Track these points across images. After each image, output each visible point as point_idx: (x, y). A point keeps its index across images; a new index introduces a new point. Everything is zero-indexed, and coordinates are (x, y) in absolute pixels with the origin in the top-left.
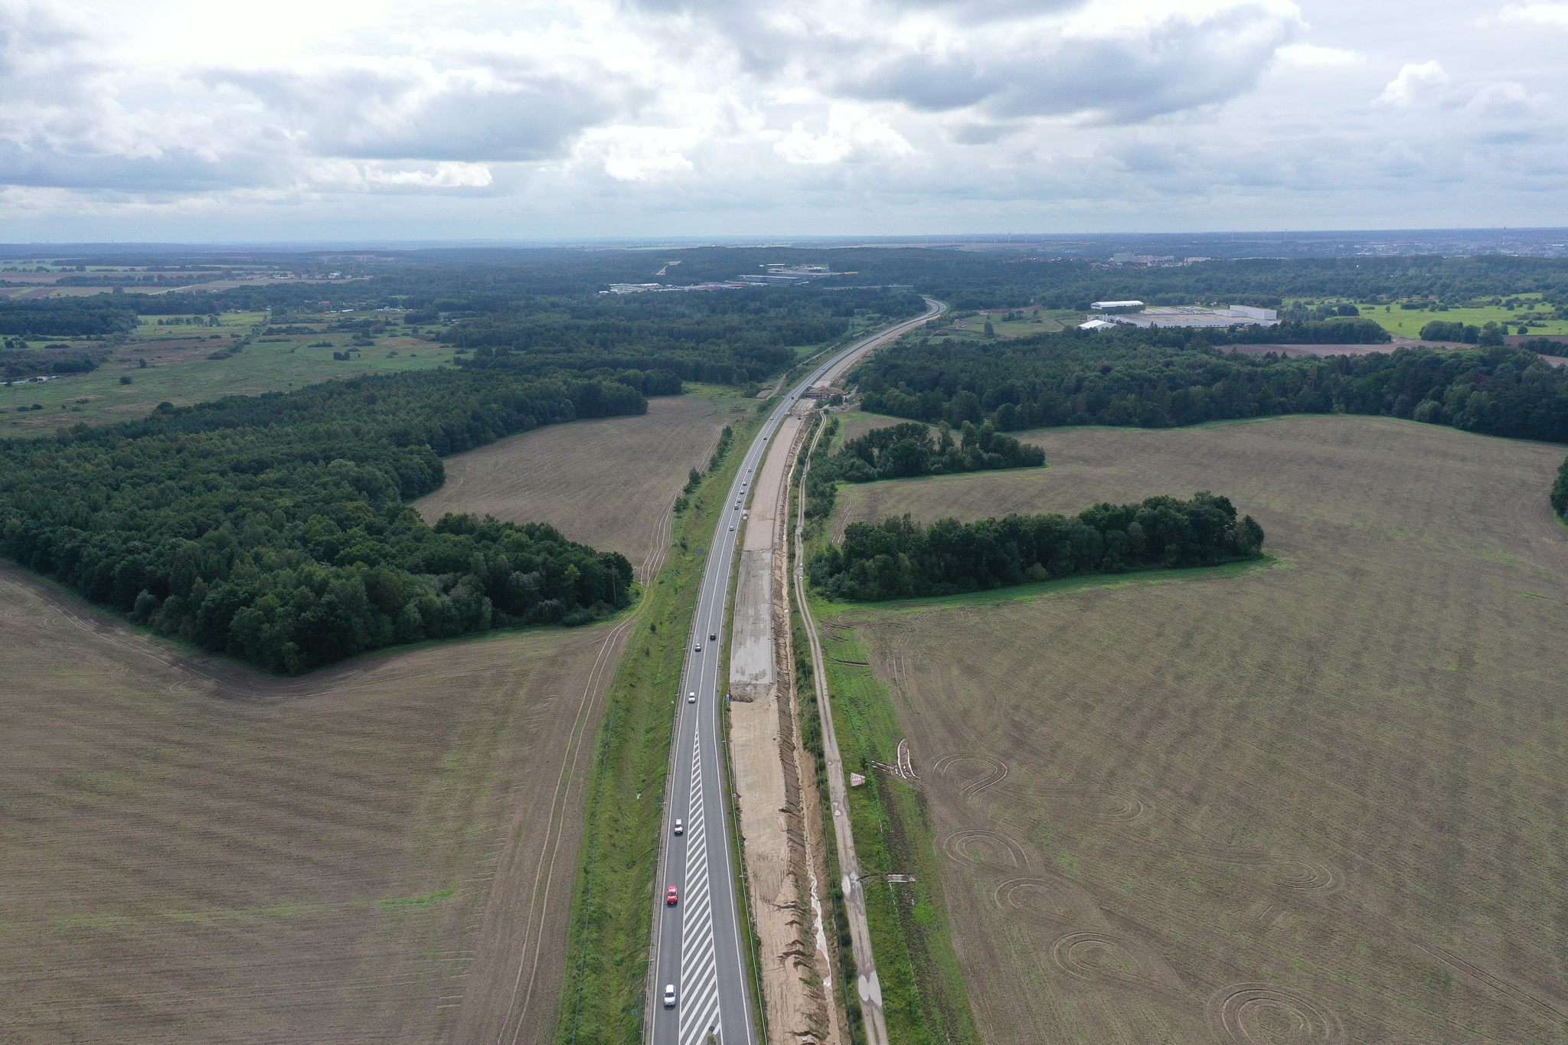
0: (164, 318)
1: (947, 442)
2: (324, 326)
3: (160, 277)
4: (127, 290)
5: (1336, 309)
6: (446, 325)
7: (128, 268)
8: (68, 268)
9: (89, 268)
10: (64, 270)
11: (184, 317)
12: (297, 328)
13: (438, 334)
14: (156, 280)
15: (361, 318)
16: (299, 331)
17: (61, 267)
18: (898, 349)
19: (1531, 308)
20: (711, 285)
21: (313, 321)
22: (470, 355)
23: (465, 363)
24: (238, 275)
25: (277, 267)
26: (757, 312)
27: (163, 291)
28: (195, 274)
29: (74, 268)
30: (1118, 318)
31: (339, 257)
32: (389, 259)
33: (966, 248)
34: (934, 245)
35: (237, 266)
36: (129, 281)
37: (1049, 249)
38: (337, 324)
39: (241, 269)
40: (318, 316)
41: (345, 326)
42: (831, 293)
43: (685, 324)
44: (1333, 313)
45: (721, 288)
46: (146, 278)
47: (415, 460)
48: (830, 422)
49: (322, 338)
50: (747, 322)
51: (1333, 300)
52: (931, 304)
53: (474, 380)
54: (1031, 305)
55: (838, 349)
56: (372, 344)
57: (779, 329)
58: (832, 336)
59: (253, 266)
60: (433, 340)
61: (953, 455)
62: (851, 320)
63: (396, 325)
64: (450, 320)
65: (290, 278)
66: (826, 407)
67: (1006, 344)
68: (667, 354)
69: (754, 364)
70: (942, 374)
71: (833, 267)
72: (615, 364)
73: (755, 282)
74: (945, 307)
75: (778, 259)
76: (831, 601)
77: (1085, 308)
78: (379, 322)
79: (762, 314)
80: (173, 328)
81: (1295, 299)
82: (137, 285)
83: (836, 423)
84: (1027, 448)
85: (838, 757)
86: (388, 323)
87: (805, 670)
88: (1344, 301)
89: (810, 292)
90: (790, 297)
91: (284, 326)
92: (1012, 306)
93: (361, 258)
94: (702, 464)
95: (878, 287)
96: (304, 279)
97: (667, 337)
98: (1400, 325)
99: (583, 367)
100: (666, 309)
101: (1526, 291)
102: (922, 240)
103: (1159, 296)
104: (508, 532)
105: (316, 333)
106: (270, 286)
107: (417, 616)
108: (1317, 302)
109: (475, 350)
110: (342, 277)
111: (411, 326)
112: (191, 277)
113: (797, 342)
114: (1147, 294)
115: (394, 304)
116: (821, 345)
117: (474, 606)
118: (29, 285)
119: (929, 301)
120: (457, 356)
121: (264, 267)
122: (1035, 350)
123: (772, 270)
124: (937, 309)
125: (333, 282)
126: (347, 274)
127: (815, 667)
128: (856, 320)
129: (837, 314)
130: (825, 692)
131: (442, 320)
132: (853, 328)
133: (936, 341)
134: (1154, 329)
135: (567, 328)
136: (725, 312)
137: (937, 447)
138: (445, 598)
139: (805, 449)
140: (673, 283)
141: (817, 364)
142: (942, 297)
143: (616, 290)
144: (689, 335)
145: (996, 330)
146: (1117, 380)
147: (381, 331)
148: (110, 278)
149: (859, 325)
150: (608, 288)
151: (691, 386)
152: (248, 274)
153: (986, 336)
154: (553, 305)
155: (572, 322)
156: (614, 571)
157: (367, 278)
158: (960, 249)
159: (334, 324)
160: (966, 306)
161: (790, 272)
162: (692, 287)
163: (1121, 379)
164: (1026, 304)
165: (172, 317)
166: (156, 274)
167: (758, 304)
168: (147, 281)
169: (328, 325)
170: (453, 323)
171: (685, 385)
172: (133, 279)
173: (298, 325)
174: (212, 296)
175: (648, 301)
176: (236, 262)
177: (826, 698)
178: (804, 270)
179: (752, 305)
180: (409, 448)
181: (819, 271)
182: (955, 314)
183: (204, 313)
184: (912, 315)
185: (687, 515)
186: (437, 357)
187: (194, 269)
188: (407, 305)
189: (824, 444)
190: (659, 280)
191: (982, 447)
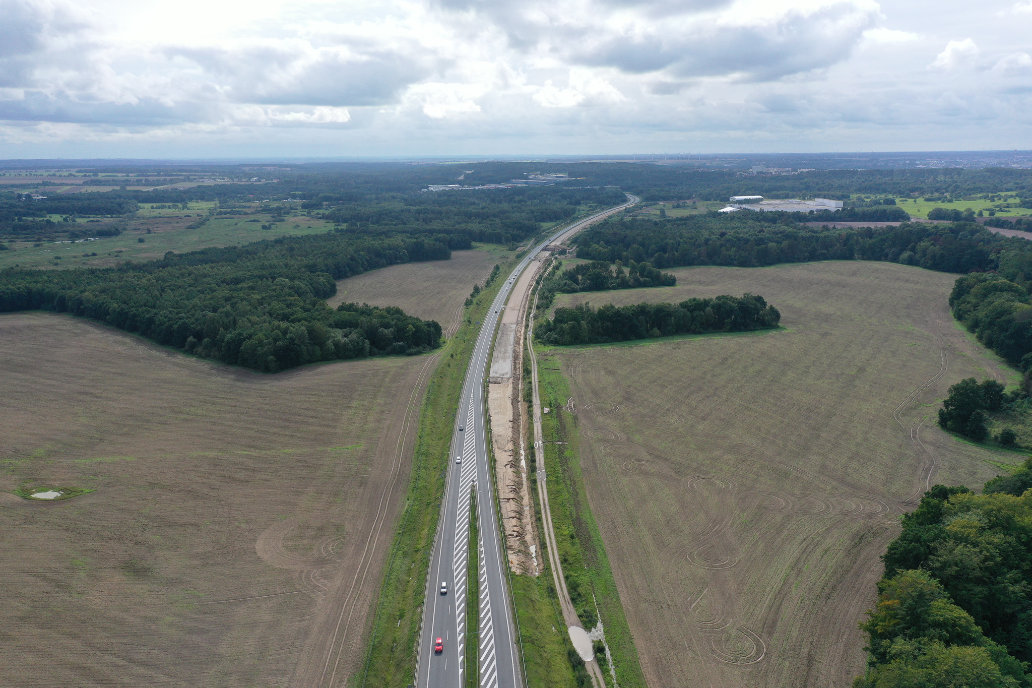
0: (155, 205)
1: (620, 272)
2: (253, 210)
3: (146, 180)
4: (128, 188)
5: (882, 201)
6: (327, 210)
7: (125, 174)
8: (87, 174)
9: (100, 175)
10: (85, 176)
11: (167, 204)
12: (237, 211)
13: (323, 214)
14: (144, 182)
15: (274, 205)
16: (239, 213)
17: (83, 174)
18: (605, 223)
19: (1005, 200)
20: (493, 186)
21: (245, 207)
22: (344, 226)
23: (342, 230)
24: (195, 179)
25: (218, 174)
26: (520, 202)
27: (151, 189)
28: (168, 178)
29: (91, 174)
30: (744, 206)
31: (255, 168)
32: (288, 169)
33: (659, 163)
34: (638, 161)
35: (193, 174)
36: (127, 182)
37: (714, 164)
38: (261, 209)
39: (195, 175)
40: (248, 204)
41: (266, 210)
42: (567, 190)
43: (475, 209)
44: (880, 204)
45: (498, 188)
46: (137, 181)
47: (322, 279)
48: (557, 263)
49: (253, 217)
50: (513, 208)
51: (883, 196)
52: (630, 198)
53: (349, 239)
54: (693, 198)
55: (568, 224)
56: (283, 220)
57: (532, 212)
58: (565, 217)
59: (202, 174)
60: (320, 218)
61: (623, 279)
62: (578, 207)
63: (297, 209)
64: (329, 207)
65: (227, 181)
66: (556, 256)
67: (669, 221)
68: (463, 225)
69: (515, 232)
70: (625, 237)
71: (570, 175)
72: (431, 232)
73: (520, 184)
74: (638, 199)
75: (536, 170)
76: (545, 345)
77: (726, 201)
78: (286, 207)
79: (522, 203)
80: (160, 211)
81: (860, 195)
82: (133, 185)
83: (560, 264)
84: (666, 276)
85: (539, 403)
86: (292, 209)
87: (527, 372)
88: (890, 196)
89: (555, 190)
90: (543, 192)
91: (228, 210)
92: (679, 199)
93: (269, 168)
94: (481, 283)
95: (598, 187)
96: (236, 181)
97: (463, 216)
98: (919, 211)
99: (413, 233)
100: (463, 200)
101: (1008, 190)
102: (631, 157)
103: (774, 193)
104: (376, 311)
105: (248, 214)
106: (215, 185)
107: (333, 347)
108: (873, 197)
109: (347, 224)
110: (259, 181)
111: (307, 210)
112: (165, 180)
113: (543, 220)
114: (766, 192)
115: (294, 197)
116: (558, 222)
117: (360, 343)
118: (67, 185)
119: (629, 195)
120: (336, 227)
121: (209, 174)
122: (685, 224)
123: (531, 177)
124: (633, 200)
125: (254, 183)
126: (262, 179)
127: (533, 371)
128: (582, 207)
129: (570, 203)
130: (536, 380)
131: (325, 207)
132: (579, 212)
133: (628, 219)
134: (762, 212)
135: (402, 211)
136: (500, 202)
137: (614, 275)
138: (346, 339)
139: (541, 276)
140: (469, 185)
141: (553, 233)
142: (637, 193)
143: (433, 189)
144: (477, 215)
145: (667, 213)
146: (728, 241)
147: (288, 213)
148: (116, 181)
149: (583, 210)
150: (427, 188)
151: (477, 244)
152: (201, 178)
153: (661, 217)
154: (393, 197)
155: (405, 207)
156: (432, 329)
157: (275, 181)
158: (656, 163)
159: (258, 209)
160: (651, 199)
161: (543, 178)
162: (481, 187)
163: (731, 240)
164: (689, 198)
165: (159, 204)
166: (143, 178)
167: (521, 197)
168: (139, 182)
169: (255, 209)
170: (331, 208)
171: (473, 244)
172: (130, 181)
173: (237, 209)
174: (181, 191)
175: (452, 195)
176: (191, 171)
177: (537, 383)
178: (552, 176)
179: (517, 198)
180: (317, 273)
181: (562, 177)
182: (644, 204)
183: (178, 202)
184: (617, 204)
185: (471, 307)
186: (324, 227)
187: (166, 175)
188: (303, 197)
189: (552, 274)
190: (460, 183)
191: (640, 275)
